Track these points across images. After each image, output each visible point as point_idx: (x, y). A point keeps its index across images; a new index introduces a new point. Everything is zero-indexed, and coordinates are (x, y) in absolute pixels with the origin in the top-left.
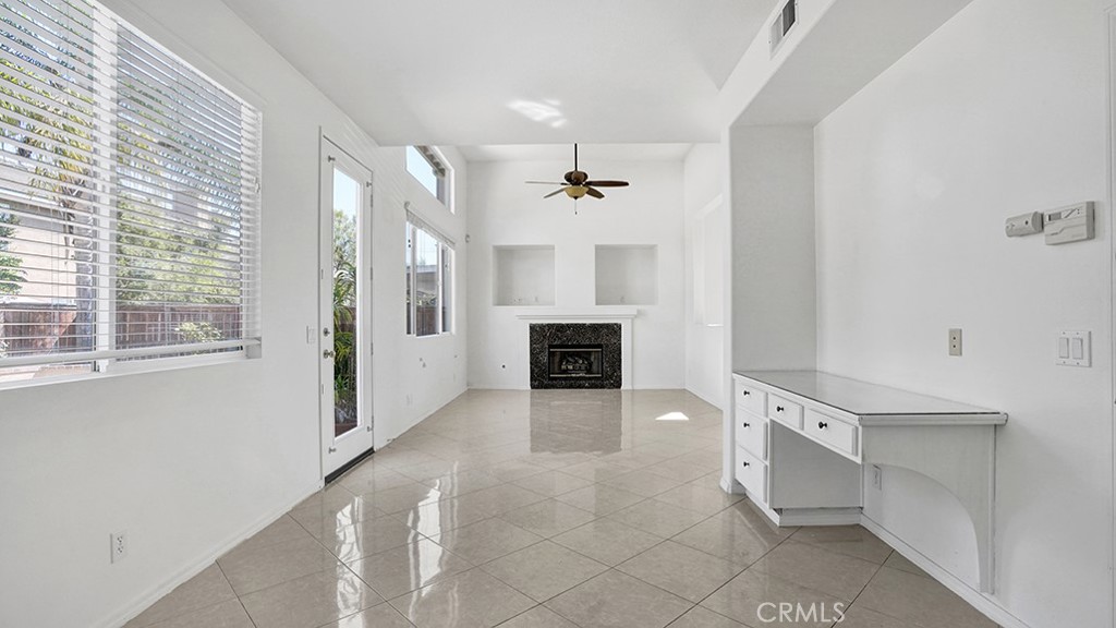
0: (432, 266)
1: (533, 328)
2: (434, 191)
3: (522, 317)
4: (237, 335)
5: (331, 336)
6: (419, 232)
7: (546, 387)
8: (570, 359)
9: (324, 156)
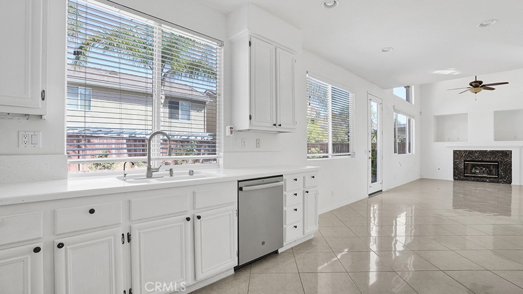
0: (405, 124)
1: (455, 152)
2: (405, 98)
3: (448, 147)
4: (349, 152)
5: (371, 152)
6: (399, 115)
7: (462, 180)
8: (477, 167)
9: (369, 99)
